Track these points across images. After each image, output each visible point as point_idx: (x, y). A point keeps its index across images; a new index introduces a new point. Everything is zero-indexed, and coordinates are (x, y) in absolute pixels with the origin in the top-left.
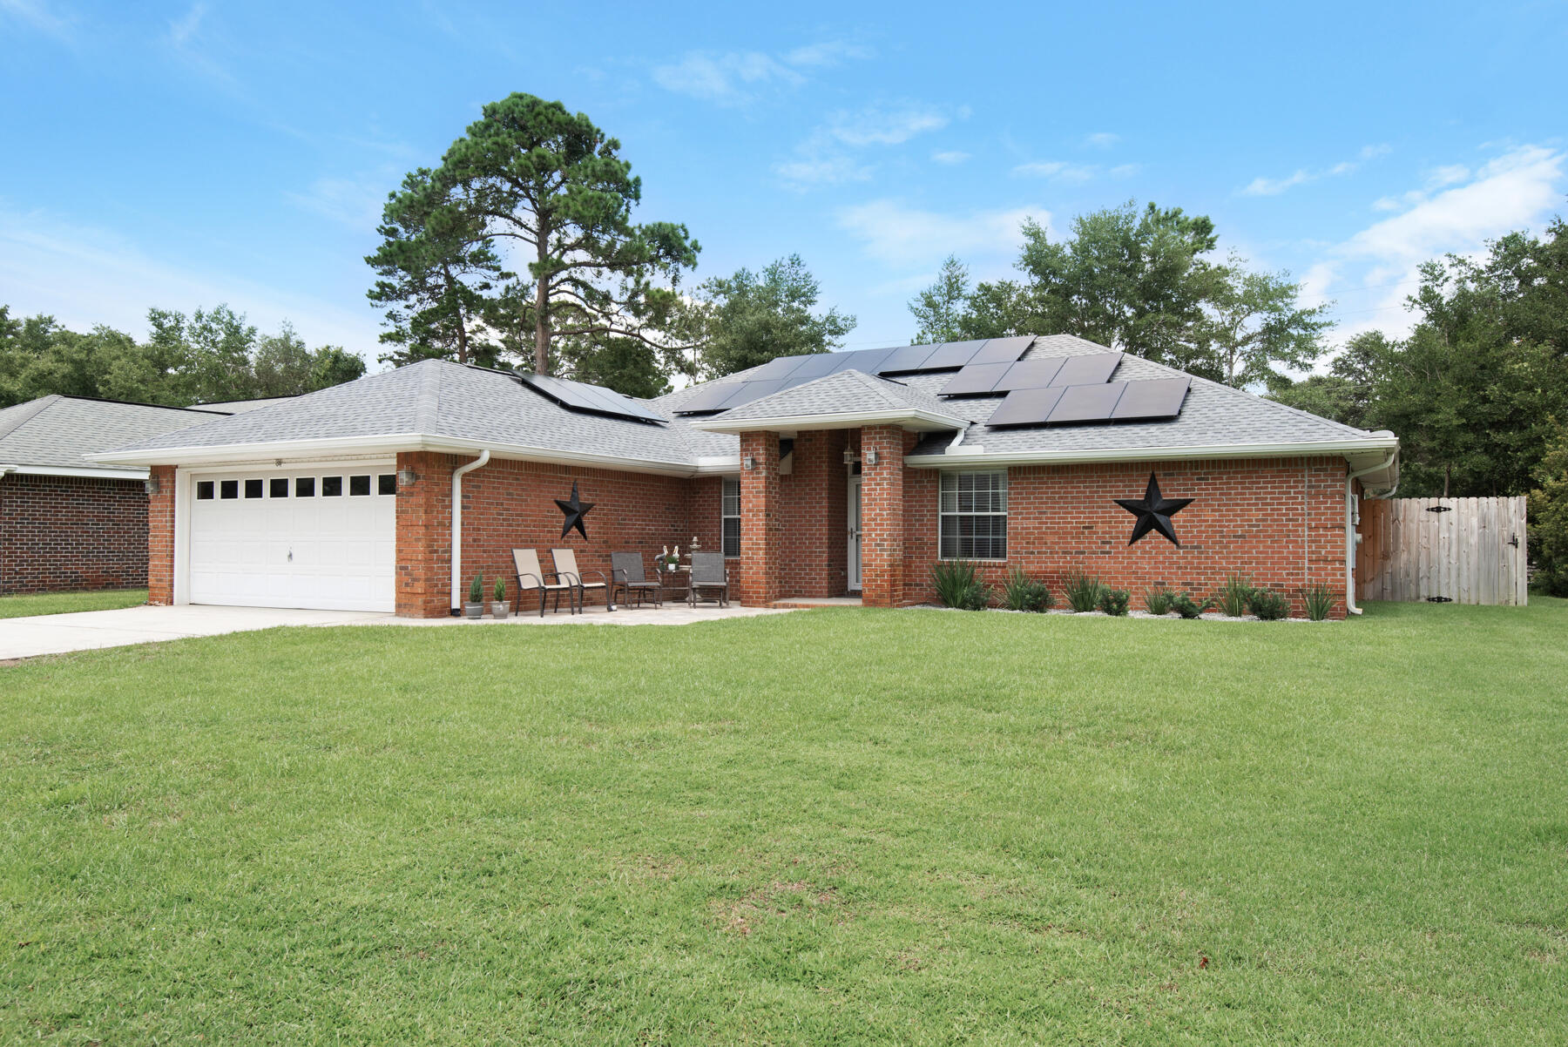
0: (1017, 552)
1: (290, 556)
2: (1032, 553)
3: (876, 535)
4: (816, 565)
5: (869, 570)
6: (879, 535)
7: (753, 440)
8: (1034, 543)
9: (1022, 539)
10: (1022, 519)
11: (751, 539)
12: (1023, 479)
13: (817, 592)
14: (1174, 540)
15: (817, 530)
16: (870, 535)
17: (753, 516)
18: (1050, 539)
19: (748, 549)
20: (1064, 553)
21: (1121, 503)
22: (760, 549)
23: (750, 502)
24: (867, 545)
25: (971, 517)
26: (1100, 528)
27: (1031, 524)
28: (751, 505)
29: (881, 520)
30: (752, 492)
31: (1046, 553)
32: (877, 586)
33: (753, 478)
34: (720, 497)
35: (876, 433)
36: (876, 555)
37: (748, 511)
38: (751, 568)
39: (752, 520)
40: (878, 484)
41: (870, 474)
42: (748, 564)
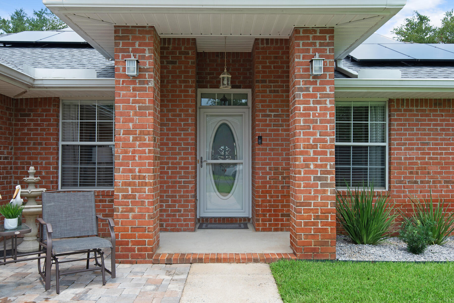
0: (401, 182)
2: (416, 182)
3: (316, 166)
4: (181, 196)
5: (306, 211)
6: (321, 166)
7: (135, 38)
8: (417, 173)
9: (406, 168)
10: (406, 149)
11: (131, 171)
12: (405, 110)
13: (182, 225)
15: (182, 159)
16: (308, 166)
17: (135, 139)
18: (433, 169)
19: (125, 184)
20: (445, 182)
22: (146, 184)
23: (132, 120)
24: (303, 179)
25: (349, 147)
27: (414, 154)
28: (131, 125)
29: (324, 147)
30: (133, 108)
31: (428, 182)
32: (317, 230)
33: (134, 89)
34: (58, 121)
35: (315, 38)
36: (316, 191)
37: (128, 132)
38: (132, 210)
39: (133, 146)
40: (319, 102)
41: (307, 89)
42: (126, 204)
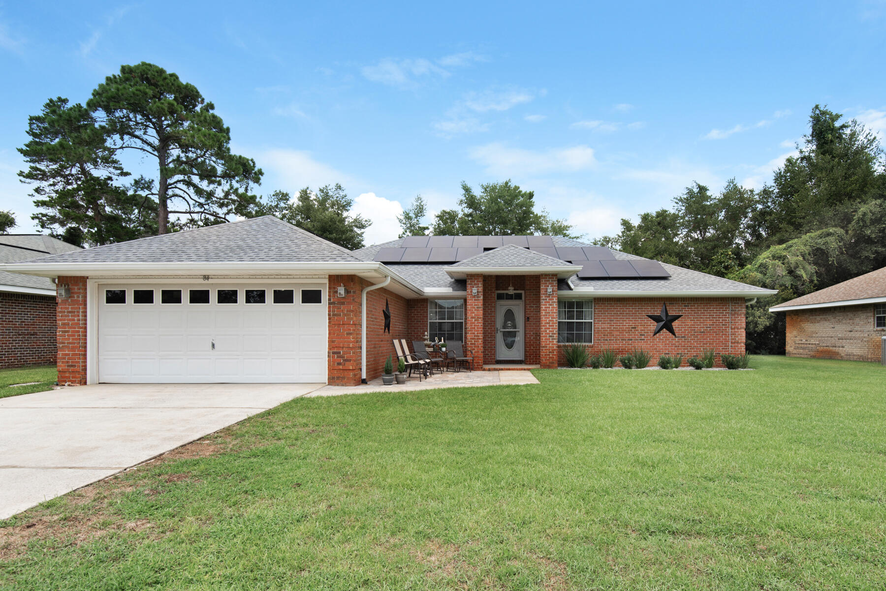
0: (599, 340)
1: (213, 345)
2: (607, 340)
3: (549, 331)
5: (545, 350)
6: (551, 331)
7: (475, 279)
8: (607, 335)
9: (601, 333)
10: (602, 323)
11: (474, 333)
12: (602, 304)
14: (674, 334)
16: (546, 331)
17: (475, 320)
18: (615, 333)
19: (471, 339)
20: (622, 340)
21: (650, 317)
22: (480, 339)
23: (474, 313)
24: (544, 336)
25: (574, 322)
26: (639, 328)
27: (606, 326)
28: (473, 315)
29: (553, 323)
30: (474, 308)
31: (613, 340)
32: (550, 358)
33: (475, 300)
34: (427, 310)
35: (549, 278)
36: (550, 342)
37: (472, 318)
38: (474, 349)
39: (474, 323)
40: (551, 305)
41: (546, 299)
42: (472, 347)
